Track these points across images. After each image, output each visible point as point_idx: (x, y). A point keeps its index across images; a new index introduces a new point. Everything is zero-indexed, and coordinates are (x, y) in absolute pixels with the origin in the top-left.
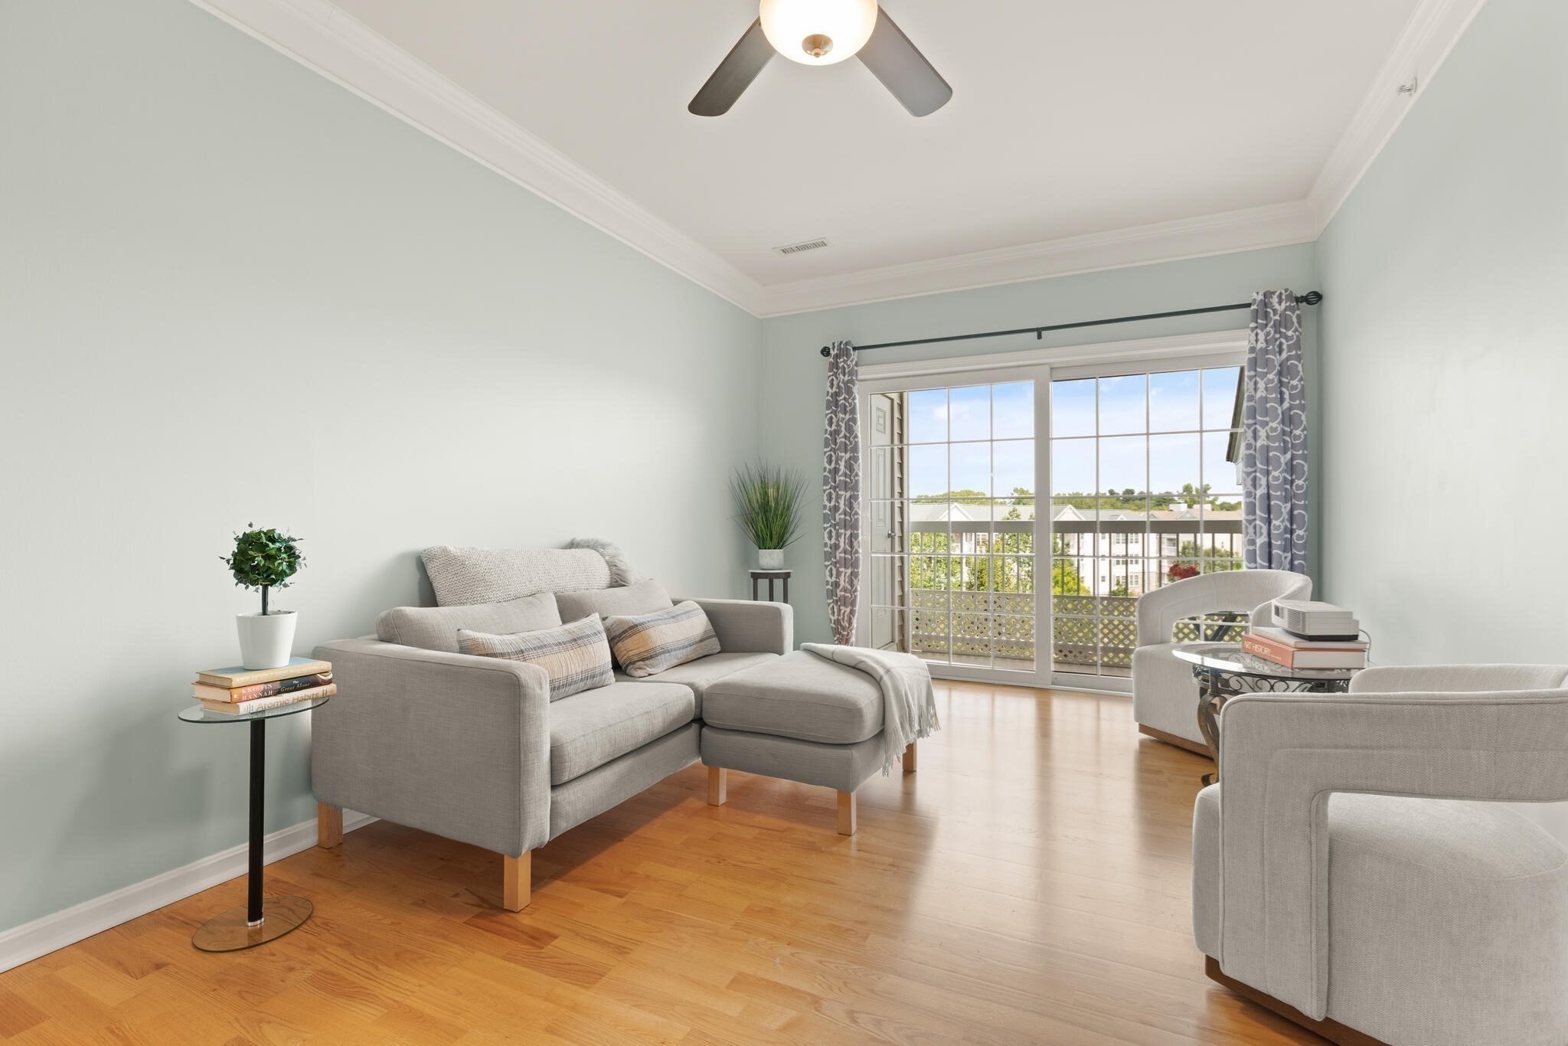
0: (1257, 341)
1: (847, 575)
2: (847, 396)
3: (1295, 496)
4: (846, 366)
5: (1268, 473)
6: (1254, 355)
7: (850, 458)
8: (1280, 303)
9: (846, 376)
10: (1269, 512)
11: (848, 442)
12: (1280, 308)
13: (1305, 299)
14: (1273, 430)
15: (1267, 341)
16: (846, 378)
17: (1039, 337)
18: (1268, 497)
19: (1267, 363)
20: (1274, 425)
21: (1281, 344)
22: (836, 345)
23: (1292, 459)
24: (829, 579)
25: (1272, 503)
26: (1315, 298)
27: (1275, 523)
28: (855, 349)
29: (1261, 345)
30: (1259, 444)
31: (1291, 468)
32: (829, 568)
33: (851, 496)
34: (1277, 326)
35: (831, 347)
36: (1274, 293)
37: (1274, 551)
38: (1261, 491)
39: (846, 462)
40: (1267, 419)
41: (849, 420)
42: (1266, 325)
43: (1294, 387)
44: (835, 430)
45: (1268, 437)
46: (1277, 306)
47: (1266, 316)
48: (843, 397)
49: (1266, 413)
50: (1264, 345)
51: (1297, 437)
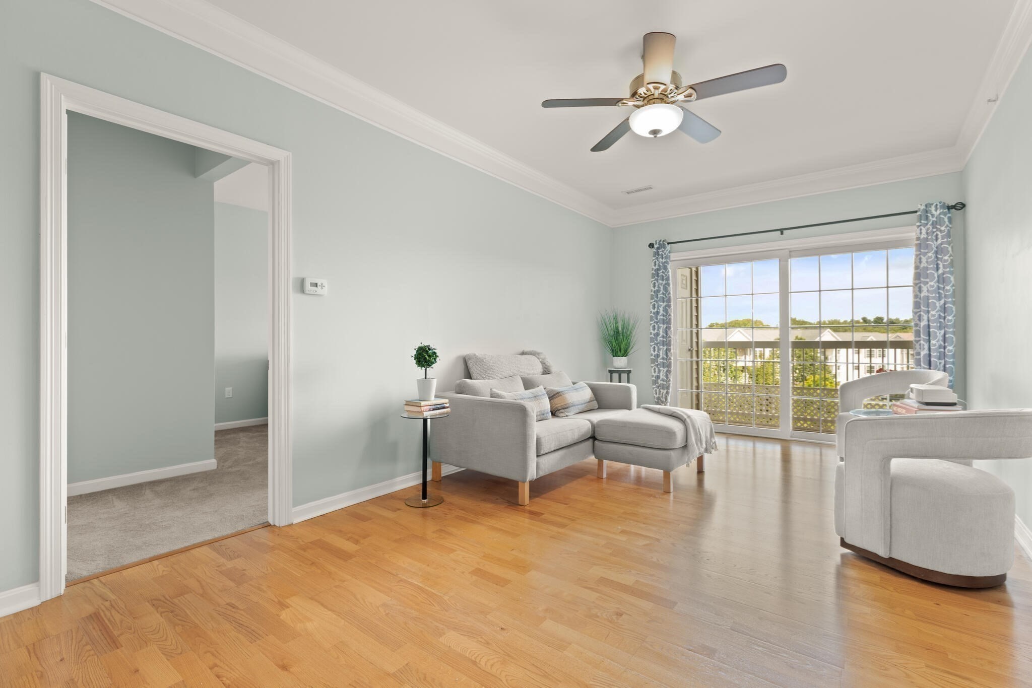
0: (921, 233)
1: (664, 372)
2: (664, 271)
3: (946, 326)
4: (663, 254)
5: (928, 312)
6: (919, 242)
7: (666, 306)
8: (936, 210)
9: (664, 259)
10: (929, 336)
11: (665, 297)
12: (937, 213)
13: (954, 207)
14: (932, 286)
15: (927, 233)
16: (664, 260)
17: (782, 233)
18: (929, 326)
19: (927, 246)
20: (932, 283)
21: (937, 235)
22: (657, 242)
23: (945, 304)
24: (653, 374)
25: (931, 330)
26: (962, 206)
27: (933, 342)
28: (668, 244)
30: (922, 295)
31: (944, 309)
32: (654, 368)
33: (666, 328)
34: (934, 224)
35: (655, 243)
36: (932, 204)
37: (932, 359)
38: (923, 323)
39: (663, 308)
40: (928, 280)
41: (666, 284)
42: (927, 224)
43: (946, 261)
44: (657, 290)
45: (928, 291)
46: (934, 212)
47: (927, 218)
48: (661, 271)
49: (927, 276)
50: (925, 236)
51: (948, 291)
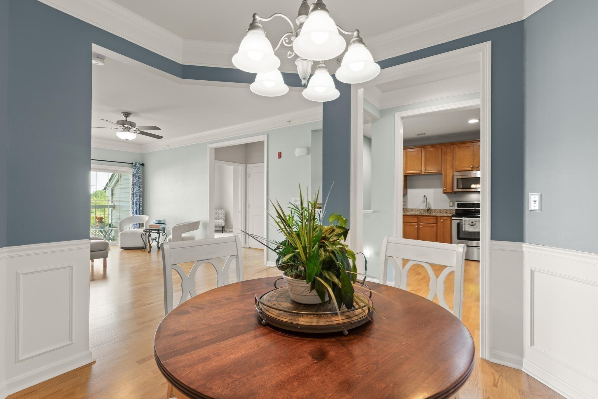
0: (134, 171)
3: (140, 201)
5: (136, 197)
6: (133, 174)
8: (138, 164)
10: (136, 204)
12: (139, 166)
13: (141, 164)
14: (137, 189)
15: (136, 172)
19: (136, 176)
20: (137, 188)
21: (138, 173)
23: (140, 194)
25: (137, 203)
26: (143, 165)
27: (137, 206)
29: (135, 172)
30: (134, 191)
31: (140, 196)
34: (138, 169)
36: (137, 162)
37: (137, 212)
38: (135, 201)
40: (136, 187)
42: (136, 168)
43: (140, 181)
45: (136, 190)
46: (138, 165)
47: (136, 167)
49: (136, 185)
51: (141, 190)
